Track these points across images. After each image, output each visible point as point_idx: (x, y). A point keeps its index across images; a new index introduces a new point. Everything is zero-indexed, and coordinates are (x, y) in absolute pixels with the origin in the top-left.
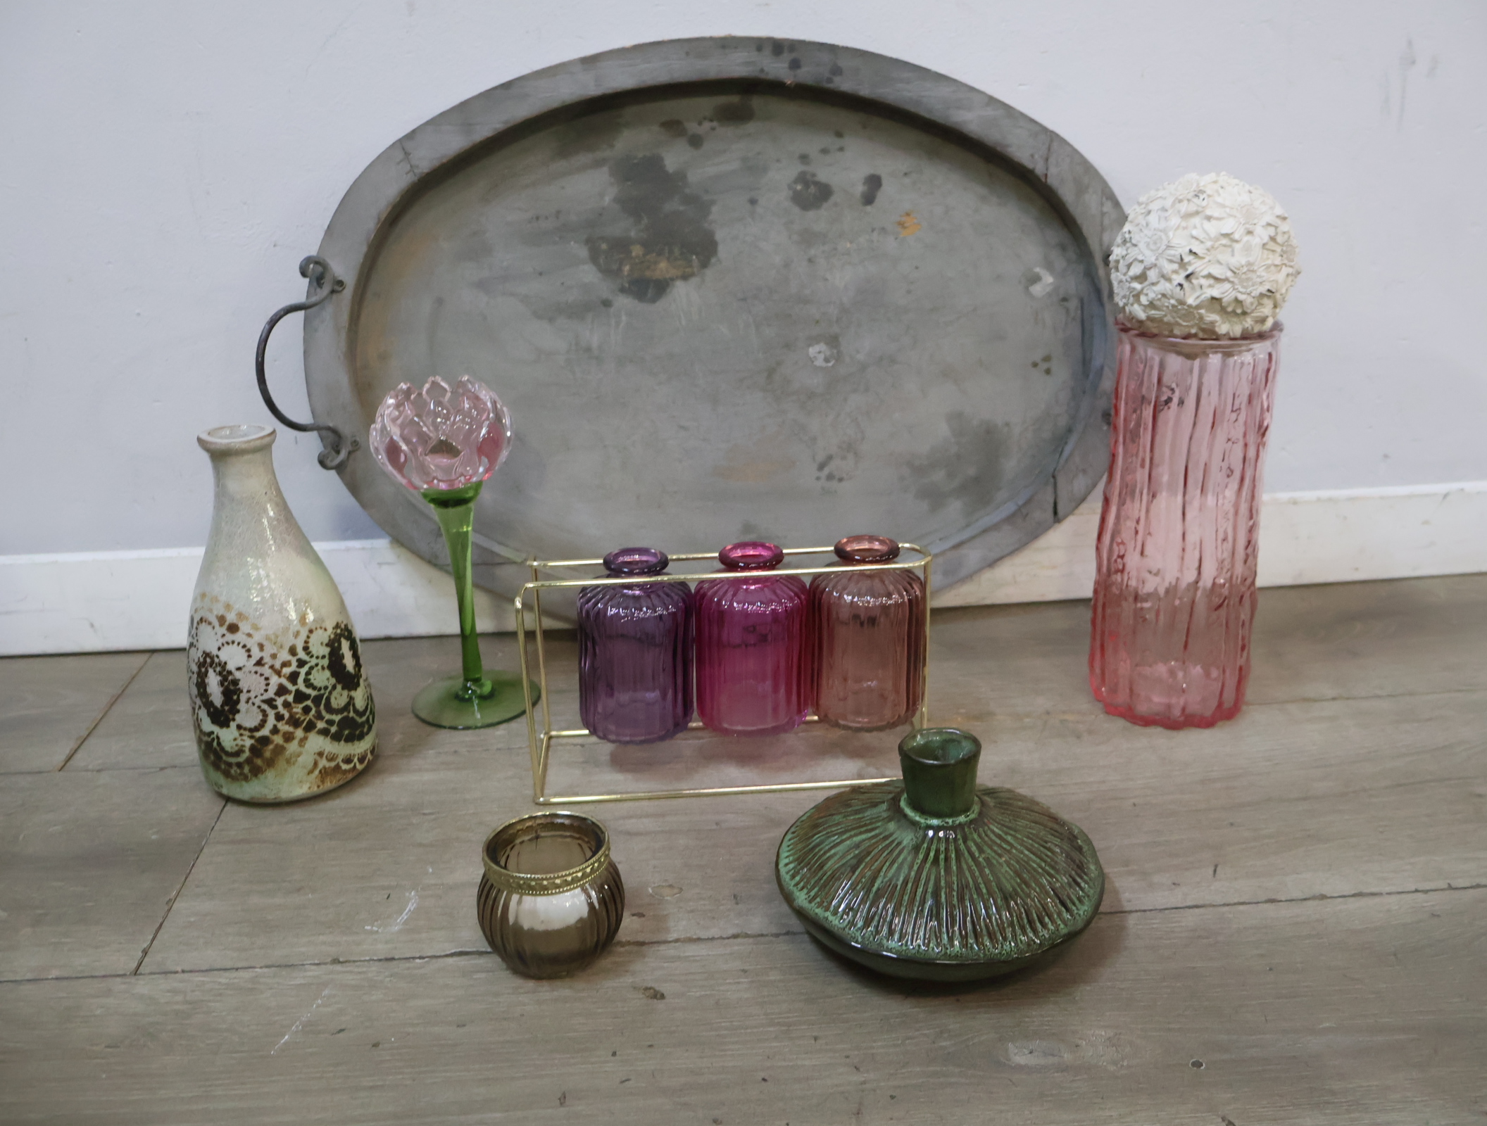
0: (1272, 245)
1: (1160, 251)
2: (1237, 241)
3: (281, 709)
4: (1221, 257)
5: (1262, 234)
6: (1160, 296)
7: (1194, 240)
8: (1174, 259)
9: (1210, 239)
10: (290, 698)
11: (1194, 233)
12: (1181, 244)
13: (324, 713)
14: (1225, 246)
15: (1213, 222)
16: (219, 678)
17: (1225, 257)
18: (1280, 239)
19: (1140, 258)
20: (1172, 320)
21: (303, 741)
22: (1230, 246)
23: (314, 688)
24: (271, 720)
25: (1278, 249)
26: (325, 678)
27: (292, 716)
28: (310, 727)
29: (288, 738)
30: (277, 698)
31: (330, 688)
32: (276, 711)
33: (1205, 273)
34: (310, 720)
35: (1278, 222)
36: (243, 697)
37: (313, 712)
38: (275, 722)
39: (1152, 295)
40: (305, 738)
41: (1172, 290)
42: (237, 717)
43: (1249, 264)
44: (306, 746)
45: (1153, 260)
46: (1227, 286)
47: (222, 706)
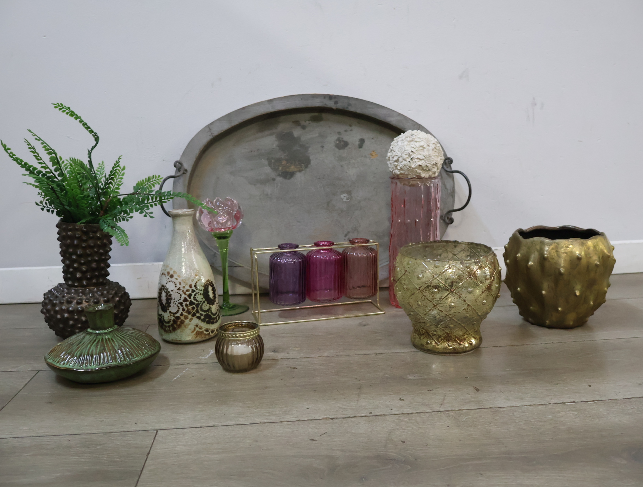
0: (435, 150)
1: (402, 152)
2: (425, 148)
3: (184, 307)
4: (421, 153)
5: (432, 146)
6: (403, 166)
7: (412, 148)
8: (407, 154)
9: (417, 148)
10: (188, 303)
11: (412, 146)
12: (409, 149)
13: (199, 310)
14: (421, 149)
15: (417, 143)
16: (166, 294)
17: (422, 153)
18: (437, 148)
19: (397, 154)
20: (408, 173)
21: (191, 319)
22: (423, 150)
23: (197, 301)
24: (181, 311)
25: (437, 151)
26: (201, 298)
27: (188, 310)
28: (194, 315)
29: (186, 318)
30: (183, 302)
31: (202, 302)
32: (182, 307)
33: (416, 157)
34: (194, 312)
35: (436, 143)
36: (172, 301)
37: (195, 310)
38: (182, 311)
39: (401, 166)
40: (192, 319)
41: (407, 163)
42: (170, 308)
43: (429, 155)
44: (192, 322)
45: (400, 155)
46: (423, 161)
47: (165, 304)
